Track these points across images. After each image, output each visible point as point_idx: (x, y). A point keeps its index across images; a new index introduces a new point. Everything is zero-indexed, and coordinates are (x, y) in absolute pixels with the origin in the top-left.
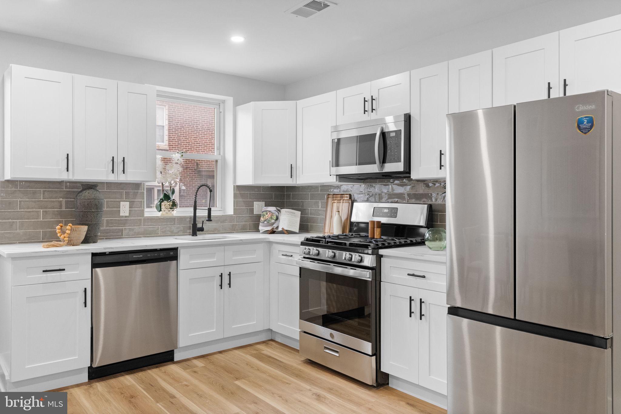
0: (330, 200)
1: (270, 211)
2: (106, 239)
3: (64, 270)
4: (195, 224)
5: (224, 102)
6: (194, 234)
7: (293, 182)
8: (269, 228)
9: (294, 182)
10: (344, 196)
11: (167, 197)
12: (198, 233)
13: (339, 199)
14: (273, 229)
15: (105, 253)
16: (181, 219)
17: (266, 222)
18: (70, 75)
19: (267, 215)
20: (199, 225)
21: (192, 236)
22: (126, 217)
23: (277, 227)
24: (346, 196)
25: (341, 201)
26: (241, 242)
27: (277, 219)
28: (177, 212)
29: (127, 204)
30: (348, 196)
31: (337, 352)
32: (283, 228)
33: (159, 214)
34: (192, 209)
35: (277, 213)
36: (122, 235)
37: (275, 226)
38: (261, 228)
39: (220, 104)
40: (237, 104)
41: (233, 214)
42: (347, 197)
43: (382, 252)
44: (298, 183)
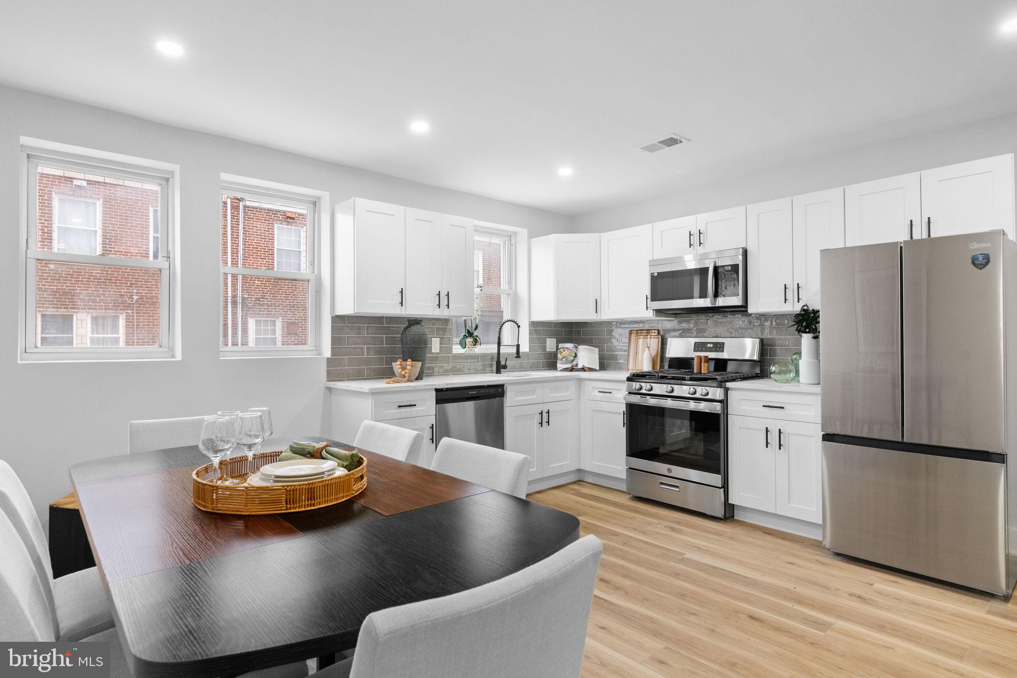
0: (633, 336)
1: (567, 348)
3: (415, 405)
4: (498, 362)
5: (515, 234)
6: (498, 371)
7: (597, 317)
8: (569, 366)
9: (599, 318)
10: (651, 331)
11: (470, 334)
12: (502, 370)
13: (645, 334)
14: (573, 366)
15: (442, 389)
16: (484, 356)
17: (564, 360)
19: (565, 352)
20: (503, 363)
21: (496, 373)
22: (437, 353)
23: (577, 365)
24: (653, 331)
25: (649, 337)
26: (557, 379)
27: (576, 356)
28: (479, 350)
29: (438, 339)
30: (656, 331)
31: (677, 487)
32: (583, 366)
33: (462, 351)
34: (496, 346)
35: (575, 350)
37: (574, 363)
38: (560, 366)
39: (511, 236)
40: (531, 236)
41: (528, 351)
42: (655, 332)
43: (729, 385)
44: (602, 318)
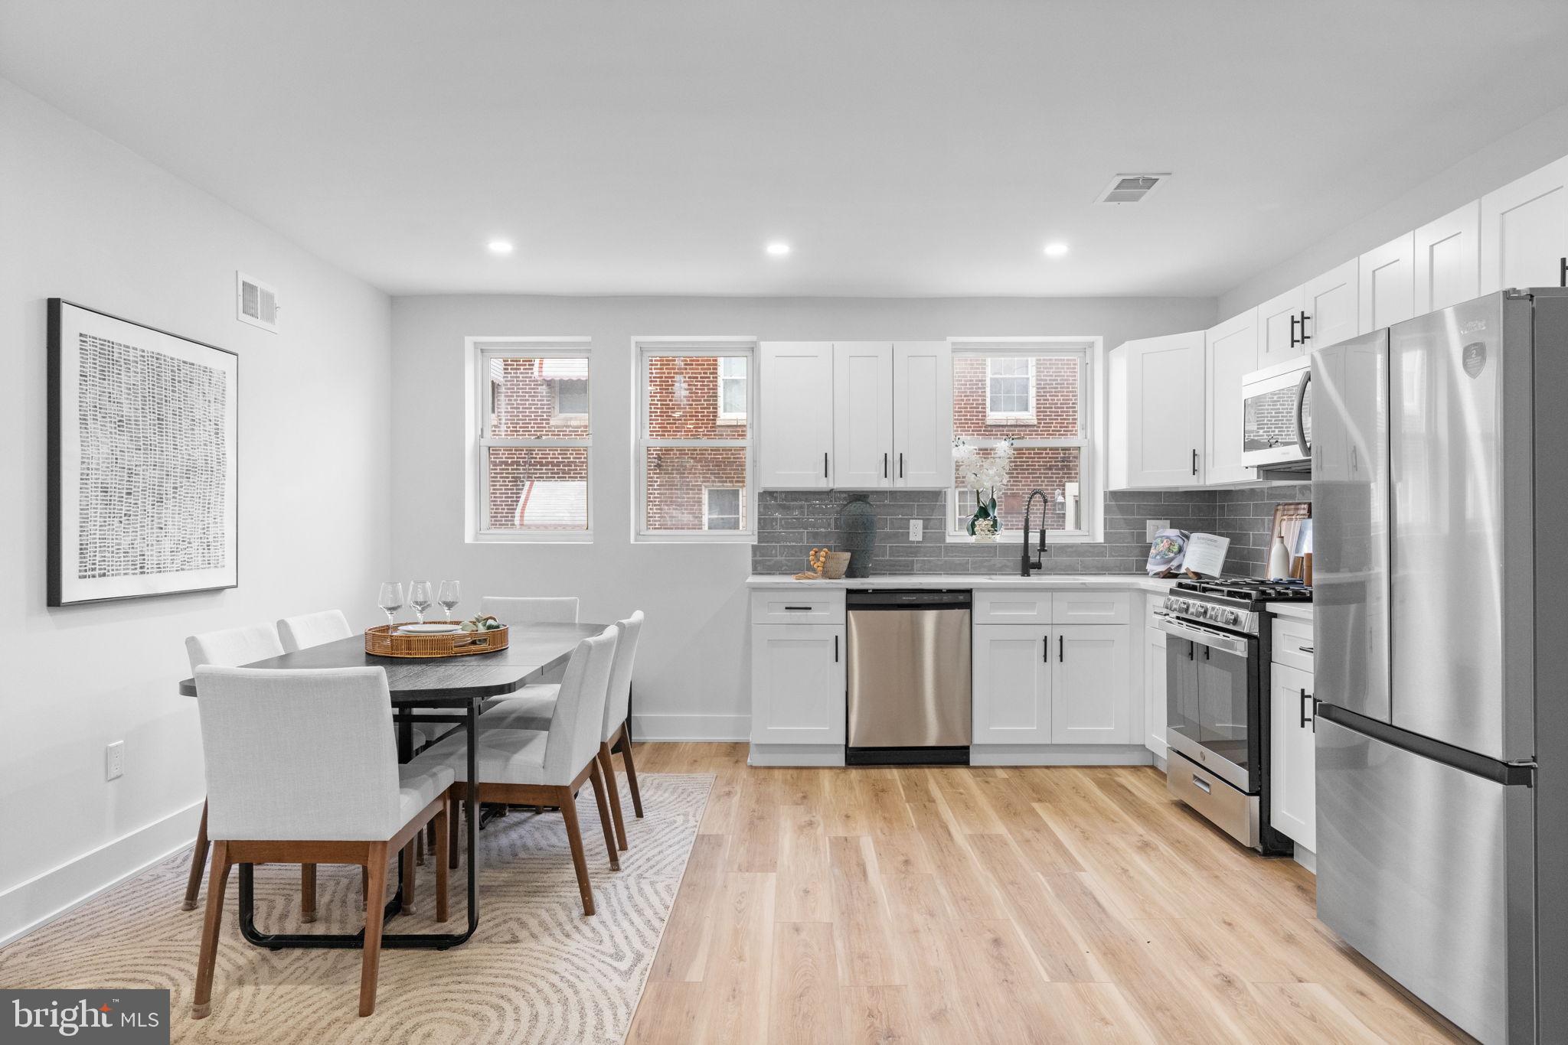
0: (1279, 514)
1: (1168, 537)
2: (890, 574)
3: (810, 609)
4: (1026, 557)
5: (1092, 345)
6: (1025, 572)
7: (1198, 481)
8: (1163, 568)
9: (1201, 483)
10: (1299, 506)
11: (983, 512)
12: (1032, 571)
13: (1291, 512)
14: (1170, 569)
16: (1006, 548)
17: (1158, 557)
18: (829, 344)
19: (1162, 545)
20: (1033, 559)
21: (1022, 576)
22: (918, 542)
23: (1179, 566)
24: (1303, 506)
25: (1294, 517)
26: (1084, 586)
27: (1180, 550)
28: (1003, 537)
29: (920, 522)
30: (1306, 506)
31: (1207, 785)
32: (1187, 569)
33: (972, 539)
34: (1022, 533)
35: (1180, 541)
36: (912, 569)
37: (1175, 563)
38: (1152, 567)
39: (1086, 349)
40: (1111, 345)
41: (1102, 541)
42: (1304, 509)
43: (1271, 607)
44: (1208, 483)
